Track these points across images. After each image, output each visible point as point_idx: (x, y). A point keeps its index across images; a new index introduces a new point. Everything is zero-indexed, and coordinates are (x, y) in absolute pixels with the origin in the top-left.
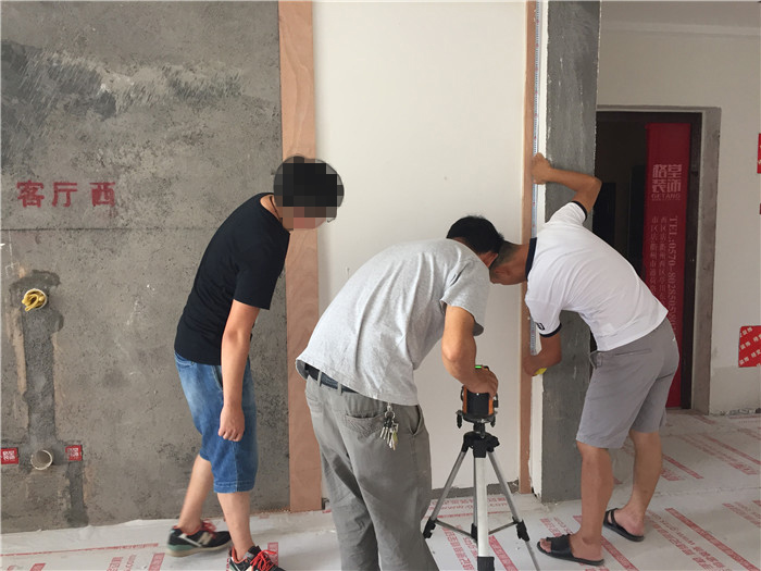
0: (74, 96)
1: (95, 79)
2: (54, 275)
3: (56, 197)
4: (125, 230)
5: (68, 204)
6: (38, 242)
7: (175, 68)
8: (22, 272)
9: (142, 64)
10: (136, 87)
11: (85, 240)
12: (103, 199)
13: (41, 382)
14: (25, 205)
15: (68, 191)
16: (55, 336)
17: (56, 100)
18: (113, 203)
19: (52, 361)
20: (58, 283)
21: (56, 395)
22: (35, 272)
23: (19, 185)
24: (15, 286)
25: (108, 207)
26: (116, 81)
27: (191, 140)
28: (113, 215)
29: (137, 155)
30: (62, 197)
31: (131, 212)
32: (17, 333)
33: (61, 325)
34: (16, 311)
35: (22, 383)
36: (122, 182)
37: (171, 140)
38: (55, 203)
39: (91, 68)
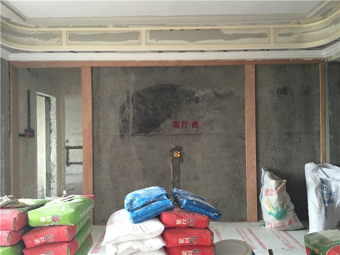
0: (189, 98)
1: (194, 93)
2: (181, 147)
3: (183, 126)
4: (201, 134)
5: (186, 128)
6: (178, 138)
7: (216, 89)
8: (173, 147)
9: (207, 88)
10: (205, 95)
11: (190, 138)
12: (195, 126)
13: (177, 178)
14: (174, 128)
15: (186, 124)
16: (181, 165)
17: (184, 99)
18: (198, 127)
19: (180, 172)
20: (182, 150)
21: (181, 182)
22: (176, 146)
23: (173, 122)
24: (171, 150)
25: (196, 128)
26: (200, 93)
27: (219, 109)
28: (198, 130)
29: (205, 114)
30: (184, 125)
31: (202, 130)
32: (171, 164)
33: (183, 162)
34: (171, 158)
35: (172, 178)
36: (200, 121)
37: (214, 109)
38: (182, 127)
39: (193, 90)
